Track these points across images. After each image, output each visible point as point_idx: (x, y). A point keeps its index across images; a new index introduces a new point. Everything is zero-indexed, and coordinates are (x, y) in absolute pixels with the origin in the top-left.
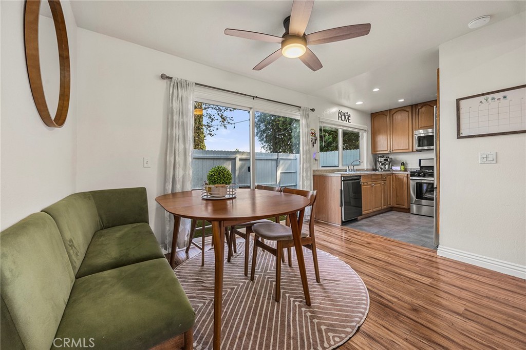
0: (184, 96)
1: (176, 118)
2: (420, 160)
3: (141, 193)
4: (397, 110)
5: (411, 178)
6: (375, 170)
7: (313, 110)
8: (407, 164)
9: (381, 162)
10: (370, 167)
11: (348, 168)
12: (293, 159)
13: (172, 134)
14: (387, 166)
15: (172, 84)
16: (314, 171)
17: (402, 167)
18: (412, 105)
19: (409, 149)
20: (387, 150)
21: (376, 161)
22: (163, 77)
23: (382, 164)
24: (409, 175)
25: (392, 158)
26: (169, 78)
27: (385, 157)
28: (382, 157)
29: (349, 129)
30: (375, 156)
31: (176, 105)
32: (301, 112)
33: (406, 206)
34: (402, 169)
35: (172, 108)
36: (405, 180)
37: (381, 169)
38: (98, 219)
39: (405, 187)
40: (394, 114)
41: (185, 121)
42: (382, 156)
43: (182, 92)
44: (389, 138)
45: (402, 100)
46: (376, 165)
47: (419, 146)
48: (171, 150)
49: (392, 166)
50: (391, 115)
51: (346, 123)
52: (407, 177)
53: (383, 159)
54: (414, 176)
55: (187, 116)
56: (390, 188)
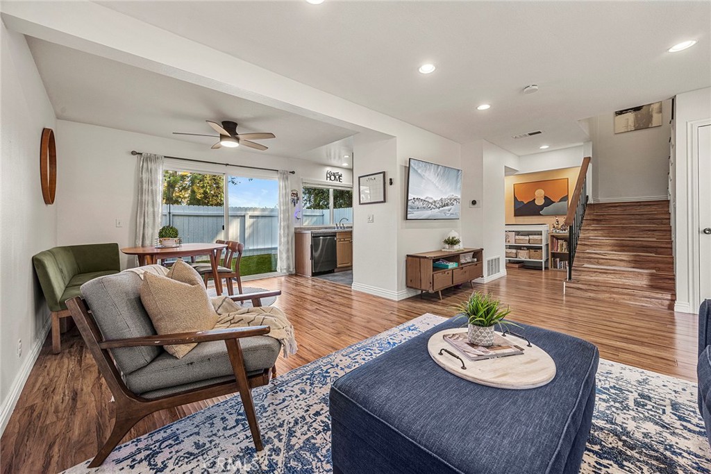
0: (153, 168)
1: (145, 186)
3: (114, 248)
7: (293, 172)
11: (337, 225)
13: (142, 199)
15: (142, 159)
16: (296, 229)
22: (134, 153)
26: (139, 153)
29: (340, 188)
31: (145, 176)
32: (279, 174)
35: (142, 178)
38: (76, 266)
41: (154, 189)
43: (151, 165)
48: (141, 212)
51: (337, 183)
55: (156, 185)
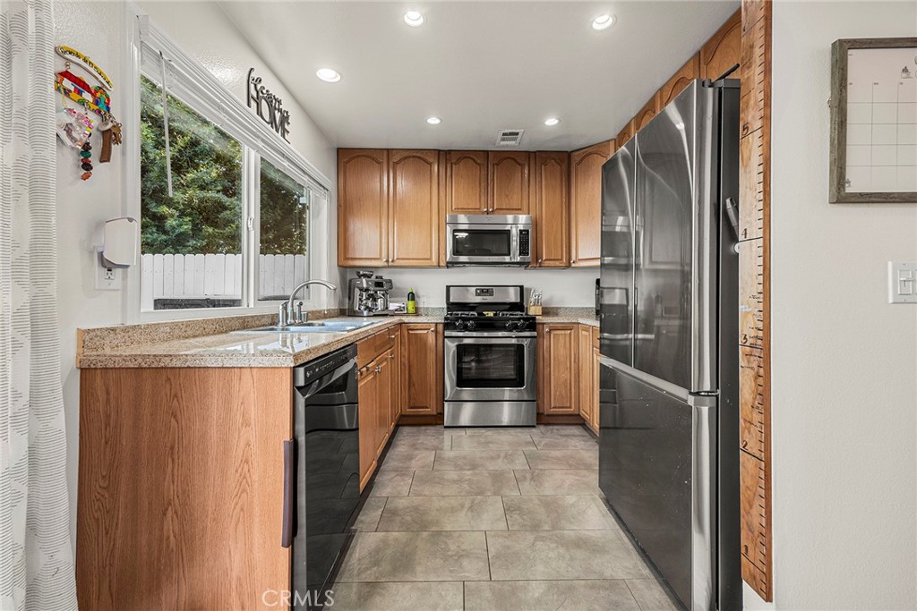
2: (448, 288)
4: (407, 154)
5: (446, 333)
6: (346, 312)
8: (418, 297)
9: (364, 290)
10: (334, 306)
11: (285, 308)
14: (380, 302)
17: (411, 305)
18: (439, 151)
19: (430, 259)
20: (380, 259)
21: (350, 288)
23: (370, 296)
24: (440, 327)
25: (391, 281)
27: (375, 276)
28: (369, 277)
30: (350, 271)
33: (431, 410)
34: (411, 310)
36: (431, 339)
37: (367, 309)
39: (431, 357)
40: (398, 163)
42: (367, 272)
44: (384, 224)
45: (437, 121)
46: (351, 297)
47: (457, 252)
50: (391, 163)
51: (274, 134)
52: (436, 331)
53: (370, 281)
54: (455, 328)
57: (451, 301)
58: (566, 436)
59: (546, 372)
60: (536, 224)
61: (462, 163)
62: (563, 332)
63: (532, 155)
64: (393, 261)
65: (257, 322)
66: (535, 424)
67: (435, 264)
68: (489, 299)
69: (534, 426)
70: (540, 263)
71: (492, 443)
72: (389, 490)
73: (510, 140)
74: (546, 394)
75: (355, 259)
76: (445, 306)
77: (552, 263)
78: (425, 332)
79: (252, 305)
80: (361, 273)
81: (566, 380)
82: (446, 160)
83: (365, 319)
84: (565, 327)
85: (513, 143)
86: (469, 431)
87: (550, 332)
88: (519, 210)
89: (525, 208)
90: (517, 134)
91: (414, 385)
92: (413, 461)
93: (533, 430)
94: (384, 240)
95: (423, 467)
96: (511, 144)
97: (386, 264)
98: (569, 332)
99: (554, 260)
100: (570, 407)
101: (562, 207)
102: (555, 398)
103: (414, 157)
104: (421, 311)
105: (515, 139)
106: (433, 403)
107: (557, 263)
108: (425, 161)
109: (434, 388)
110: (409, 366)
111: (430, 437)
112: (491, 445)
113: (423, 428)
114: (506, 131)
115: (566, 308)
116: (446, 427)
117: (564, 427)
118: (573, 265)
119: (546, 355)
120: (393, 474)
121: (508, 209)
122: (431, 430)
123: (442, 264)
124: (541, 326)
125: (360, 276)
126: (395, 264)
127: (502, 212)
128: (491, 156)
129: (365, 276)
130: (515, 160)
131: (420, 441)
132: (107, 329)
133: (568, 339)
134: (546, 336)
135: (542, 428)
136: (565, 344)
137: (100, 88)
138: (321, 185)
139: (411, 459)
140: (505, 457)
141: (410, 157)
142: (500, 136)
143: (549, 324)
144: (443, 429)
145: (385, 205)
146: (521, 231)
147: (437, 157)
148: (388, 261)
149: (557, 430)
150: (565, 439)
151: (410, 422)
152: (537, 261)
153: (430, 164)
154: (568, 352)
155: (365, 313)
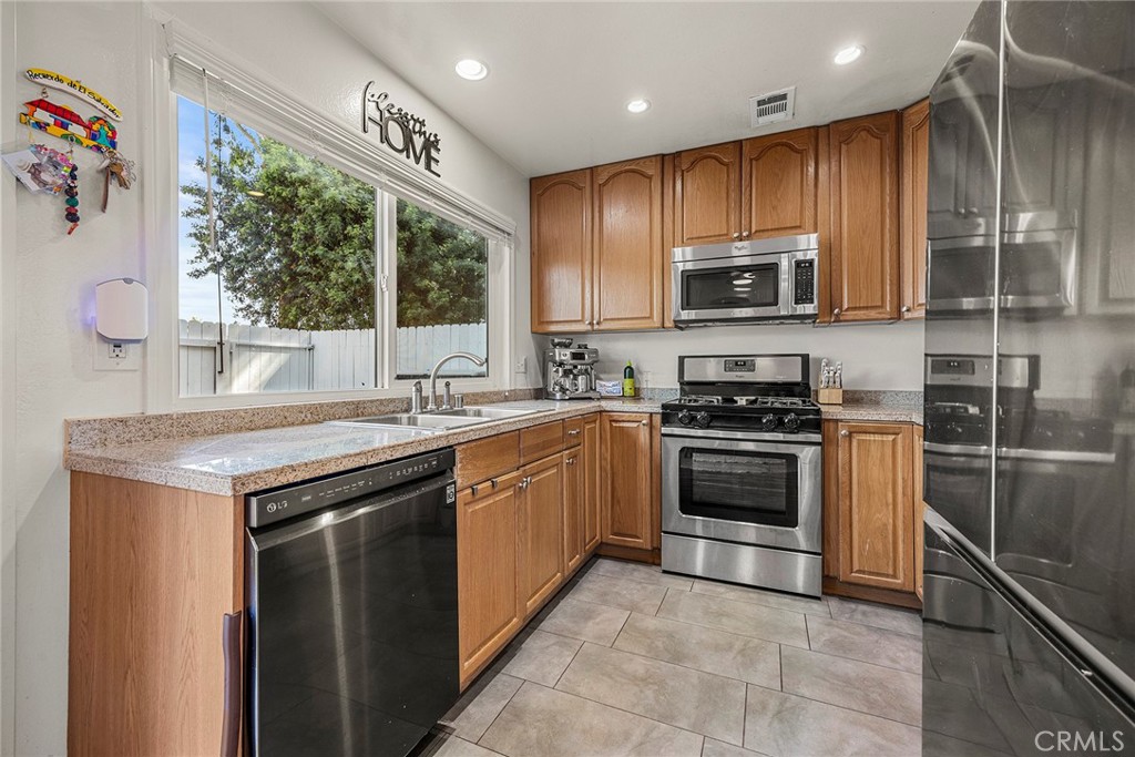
2: (682, 359)
4: (617, 169)
5: (665, 430)
6: (541, 394)
8: (641, 373)
9: (561, 364)
10: (522, 385)
12: (299, 349)
14: (581, 380)
17: (628, 384)
18: (663, 156)
19: (651, 317)
20: (582, 321)
21: (544, 361)
23: (566, 374)
24: (657, 419)
25: (596, 351)
27: (575, 345)
28: (567, 346)
30: (545, 338)
33: (643, 542)
34: (628, 392)
36: (644, 436)
37: (563, 390)
39: (644, 463)
40: (604, 184)
42: (566, 340)
44: (588, 289)
45: (644, 106)
46: (545, 375)
47: (687, 304)
49: (597, 378)
50: (596, 188)
51: (414, 168)
52: (651, 426)
53: (568, 352)
54: (677, 422)
56: (592, 470)
57: (686, 379)
58: (879, 630)
59: (843, 506)
60: (828, 249)
61: (697, 169)
62: (878, 437)
63: (822, 133)
64: (598, 323)
65: (382, 408)
66: (819, 595)
67: (659, 325)
68: (747, 377)
69: (818, 598)
70: (837, 315)
71: (728, 616)
72: (531, 668)
73: (775, 111)
74: (843, 546)
75: (552, 322)
76: (678, 386)
77: (861, 314)
78: (635, 425)
79: (386, 387)
80: (556, 341)
81: (885, 525)
82: (674, 167)
83: (558, 404)
84: (881, 429)
85: (779, 116)
86: (699, 586)
87: (850, 435)
88: (798, 228)
89: (809, 222)
90: (784, 97)
91: (619, 502)
92: (590, 623)
93: (815, 605)
94: (588, 295)
95: (600, 638)
96: (778, 122)
97: (589, 328)
98: (891, 438)
99: (867, 308)
100: (895, 576)
101: (883, 213)
102: (861, 555)
103: (627, 171)
104: (643, 394)
105: (784, 108)
106: (646, 531)
107: (873, 314)
108: (643, 174)
109: (647, 509)
110: (613, 474)
111: (633, 585)
112: (724, 620)
113: (632, 566)
114: (762, 97)
115: (897, 393)
116: (665, 572)
117: (880, 611)
118: (907, 315)
119: (843, 477)
120: (553, 639)
121: (778, 229)
122: (641, 572)
123: (669, 324)
124: (832, 425)
125: (555, 345)
126: (602, 327)
127: (766, 234)
128: (746, 149)
129: (561, 345)
130: (790, 147)
131: (615, 590)
132: (111, 420)
133: (889, 452)
134: (843, 444)
135: (834, 604)
136: (882, 459)
137: (99, 119)
138: (497, 228)
139: (590, 618)
140: (742, 652)
141: (621, 172)
142: (755, 108)
143: (848, 421)
144: (659, 575)
145: (589, 246)
146: (798, 264)
147: (659, 166)
148: (591, 324)
149: (864, 613)
150: (875, 637)
151: (616, 554)
152: (832, 311)
153: (650, 178)
154: (890, 475)
155: (558, 396)
